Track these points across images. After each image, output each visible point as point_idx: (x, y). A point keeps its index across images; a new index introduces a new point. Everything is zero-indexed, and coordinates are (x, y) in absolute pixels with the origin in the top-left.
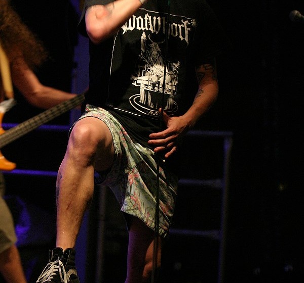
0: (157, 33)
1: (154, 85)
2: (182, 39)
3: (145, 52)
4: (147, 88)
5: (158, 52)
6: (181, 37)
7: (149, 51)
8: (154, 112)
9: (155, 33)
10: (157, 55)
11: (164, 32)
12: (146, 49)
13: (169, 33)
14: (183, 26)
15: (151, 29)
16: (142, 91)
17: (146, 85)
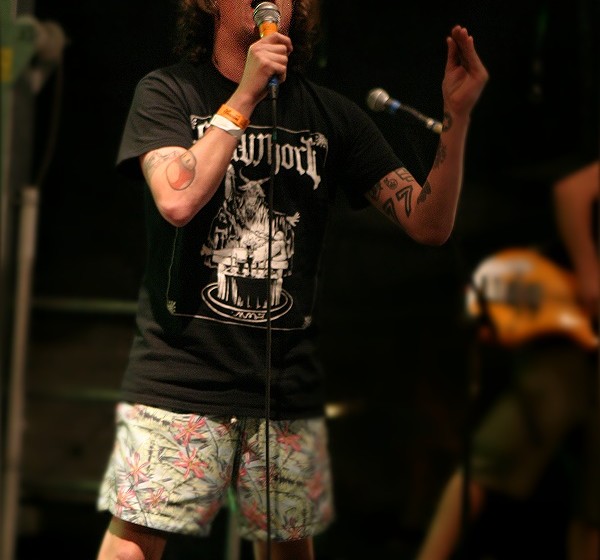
0: (256, 163)
1: (241, 266)
2: (302, 172)
3: (232, 202)
4: (229, 271)
5: (259, 197)
6: (299, 168)
7: (240, 197)
8: (245, 314)
9: (252, 164)
10: (257, 203)
11: (270, 162)
12: (234, 195)
13: (278, 162)
14: (304, 149)
15: (244, 158)
16: (221, 276)
17: (228, 267)
